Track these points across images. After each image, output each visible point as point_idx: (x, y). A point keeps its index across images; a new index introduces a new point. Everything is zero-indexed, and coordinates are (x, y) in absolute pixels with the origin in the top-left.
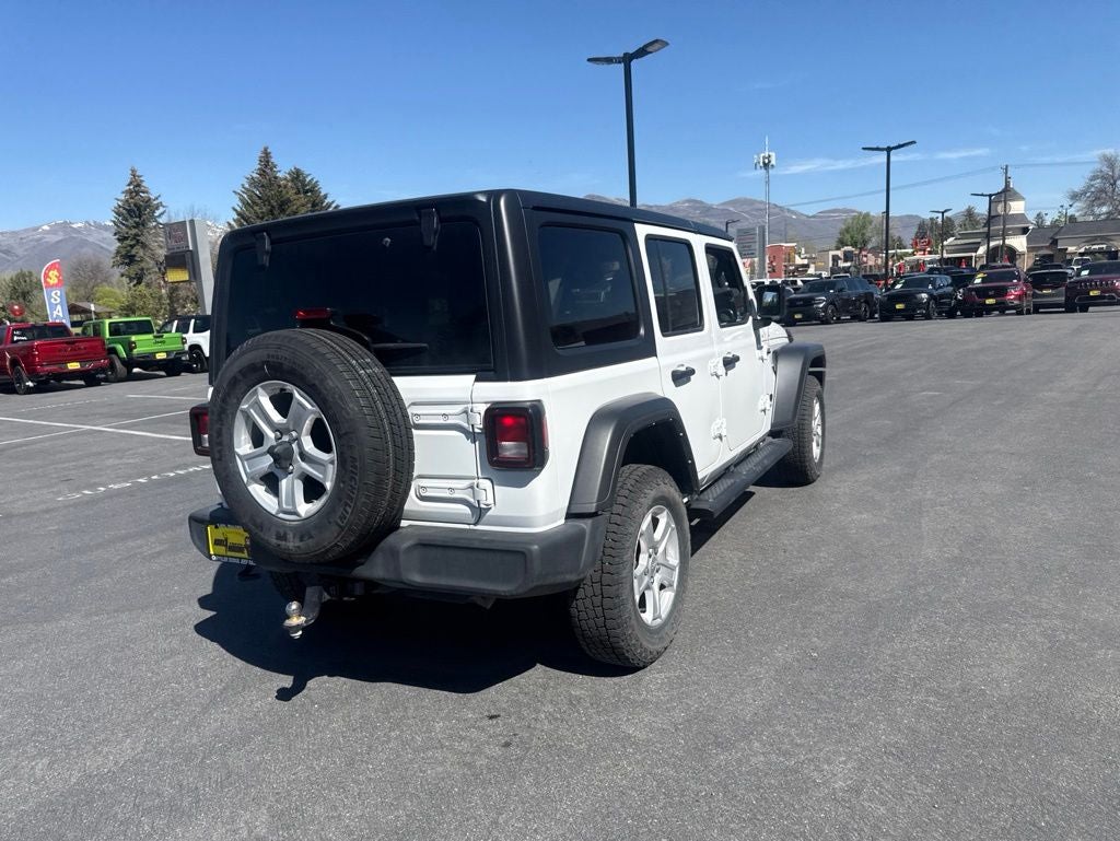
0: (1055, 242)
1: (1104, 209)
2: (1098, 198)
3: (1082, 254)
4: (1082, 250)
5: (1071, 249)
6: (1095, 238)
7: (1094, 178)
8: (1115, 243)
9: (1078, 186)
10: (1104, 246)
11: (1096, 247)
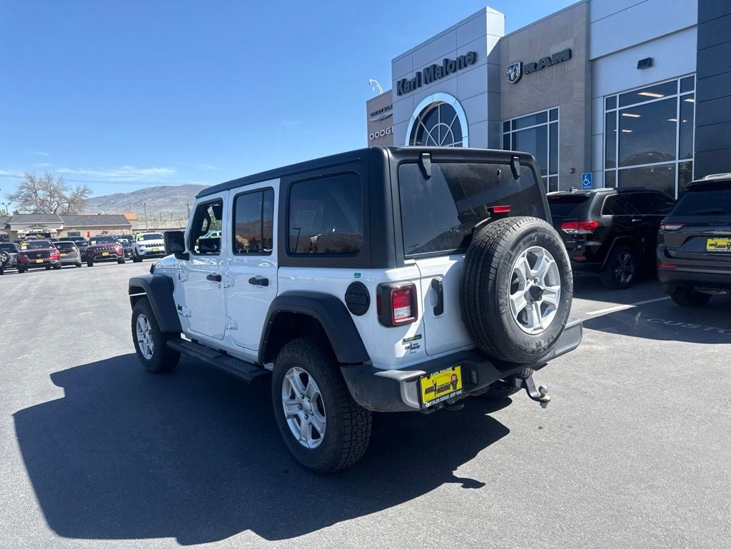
0: (8, 227)
1: (32, 207)
2: (26, 200)
3: (27, 235)
4: (28, 232)
5: (20, 231)
6: (35, 225)
7: (22, 187)
8: (48, 228)
9: (13, 192)
10: (41, 230)
11: (37, 230)
